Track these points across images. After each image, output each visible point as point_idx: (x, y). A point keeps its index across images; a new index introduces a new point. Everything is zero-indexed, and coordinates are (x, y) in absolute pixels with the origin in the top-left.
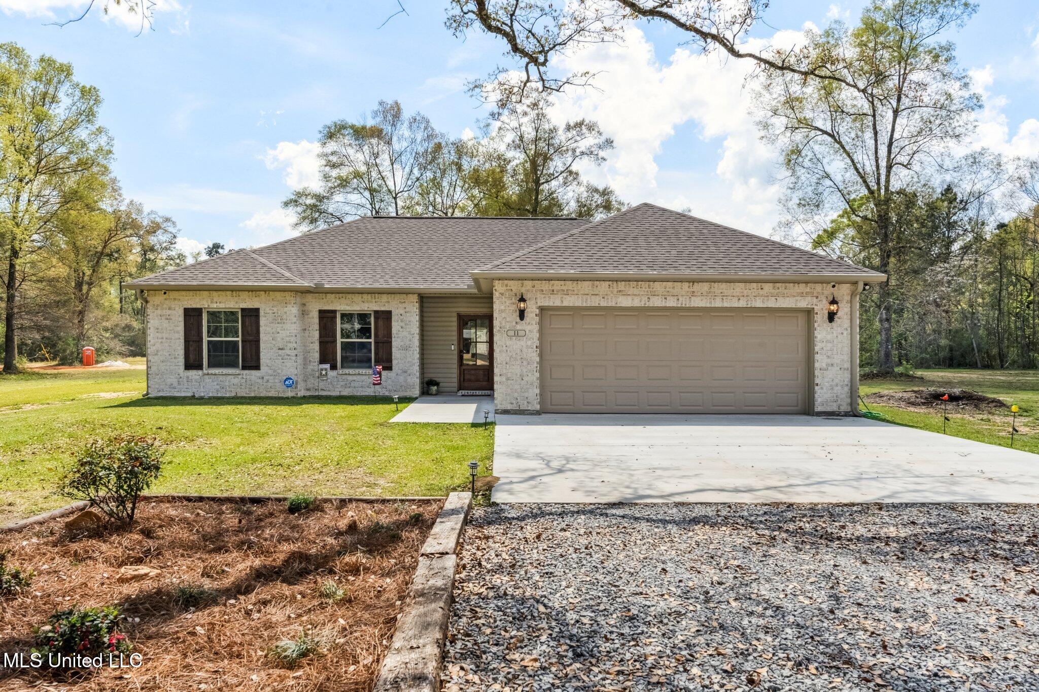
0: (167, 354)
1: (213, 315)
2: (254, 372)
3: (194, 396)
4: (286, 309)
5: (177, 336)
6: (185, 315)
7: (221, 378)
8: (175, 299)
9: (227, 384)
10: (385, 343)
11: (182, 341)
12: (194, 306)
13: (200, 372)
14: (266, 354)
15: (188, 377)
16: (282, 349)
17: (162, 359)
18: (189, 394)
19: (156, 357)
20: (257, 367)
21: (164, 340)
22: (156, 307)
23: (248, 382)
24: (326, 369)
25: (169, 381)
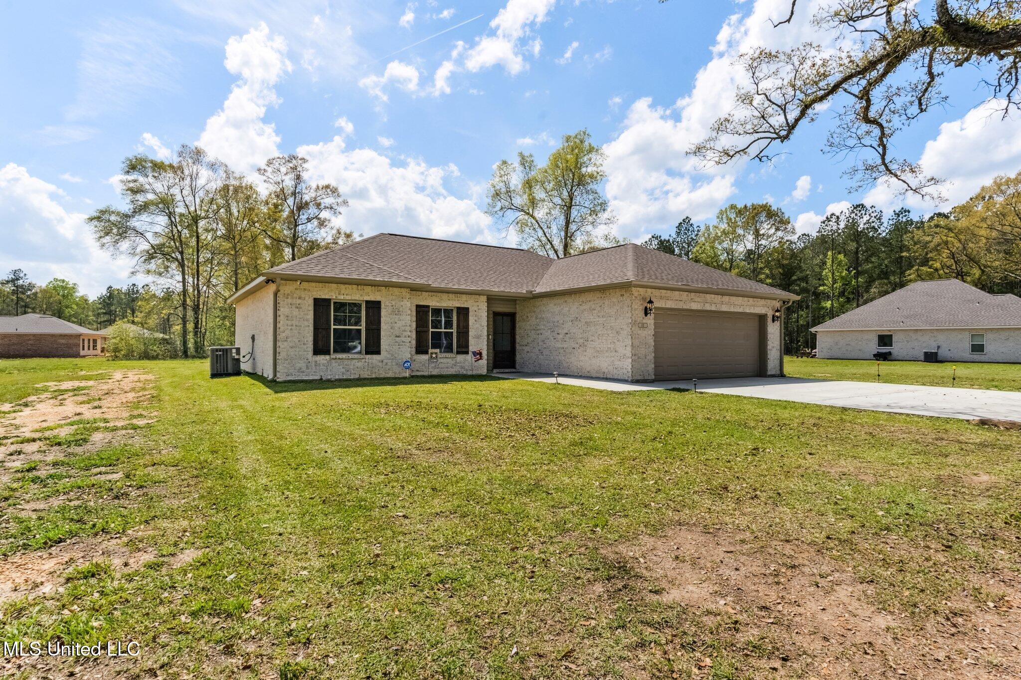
0: (297, 341)
1: (340, 306)
2: (375, 357)
3: (321, 379)
4: (402, 303)
5: (306, 323)
6: (315, 305)
7: (346, 362)
8: (305, 289)
9: (352, 367)
10: (464, 333)
11: (312, 328)
12: (323, 297)
13: (327, 357)
14: (385, 342)
15: (316, 362)
16: (399, 337)
17: (291, 345)
18: (318, 377)
19: (285, 343)
20: (378, 352)
21: (294, 327)
22: (287, 296)
23: (370, 365)
24: (436, 353)
25: (298, 366)
